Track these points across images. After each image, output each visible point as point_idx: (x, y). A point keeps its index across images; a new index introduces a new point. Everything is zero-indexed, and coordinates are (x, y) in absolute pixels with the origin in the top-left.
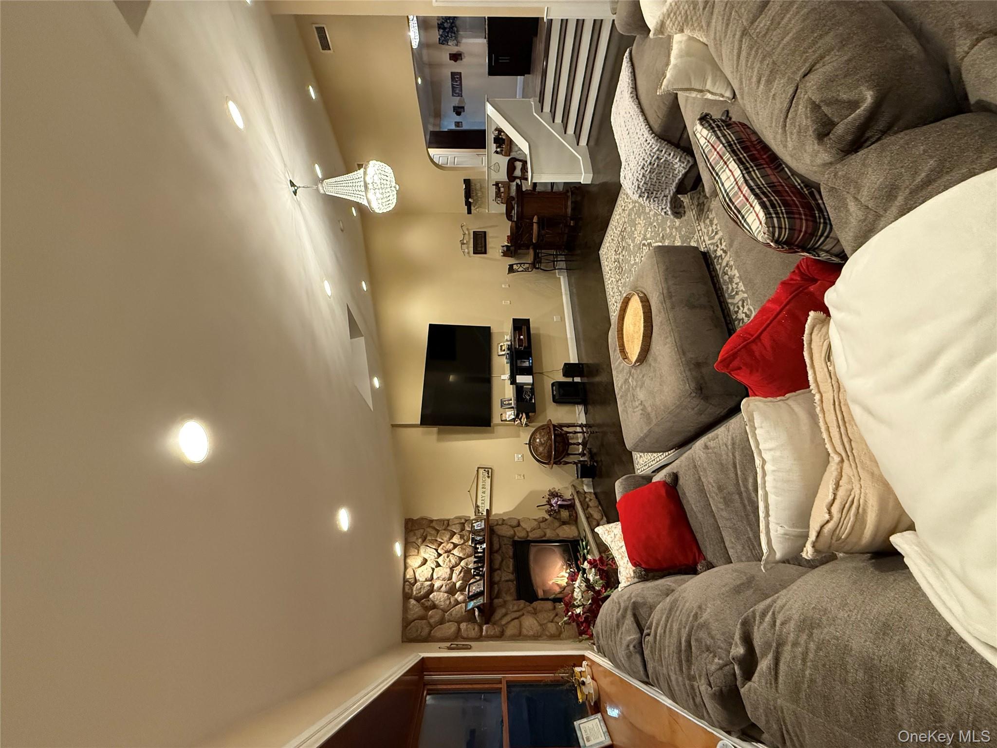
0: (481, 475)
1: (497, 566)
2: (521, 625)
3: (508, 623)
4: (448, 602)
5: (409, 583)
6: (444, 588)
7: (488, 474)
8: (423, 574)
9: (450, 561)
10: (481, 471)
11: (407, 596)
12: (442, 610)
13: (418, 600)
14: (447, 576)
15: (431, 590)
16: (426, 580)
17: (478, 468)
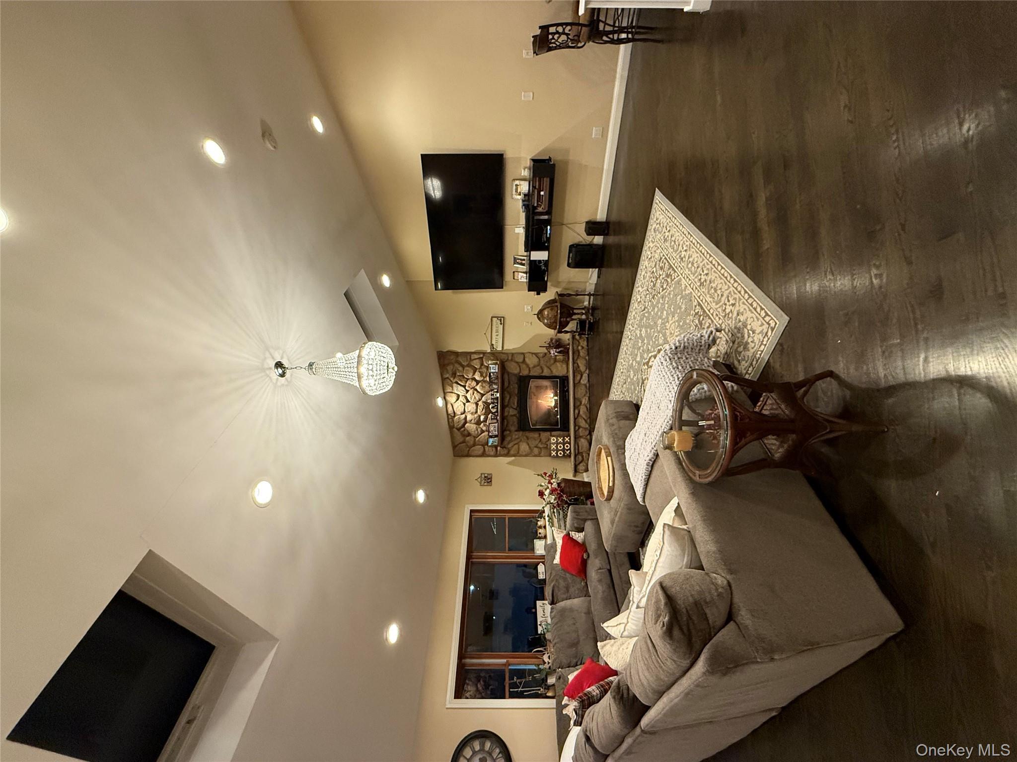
0: (494, 323)
1: (506, 404)
2: (519, 448)
3: (512, 447)
4: (476, 432)
5: (451, 417)
6: (473, 421)
7: (501, 321)
8: (458, 407)
9: (475, 398)
10: (495, 319)
11: (451, 427)
12: (474, 437)
13: (459, 429)
14: (474, 411)
15: (466, 422)
16: (462, 414)
17: (492, 317)
